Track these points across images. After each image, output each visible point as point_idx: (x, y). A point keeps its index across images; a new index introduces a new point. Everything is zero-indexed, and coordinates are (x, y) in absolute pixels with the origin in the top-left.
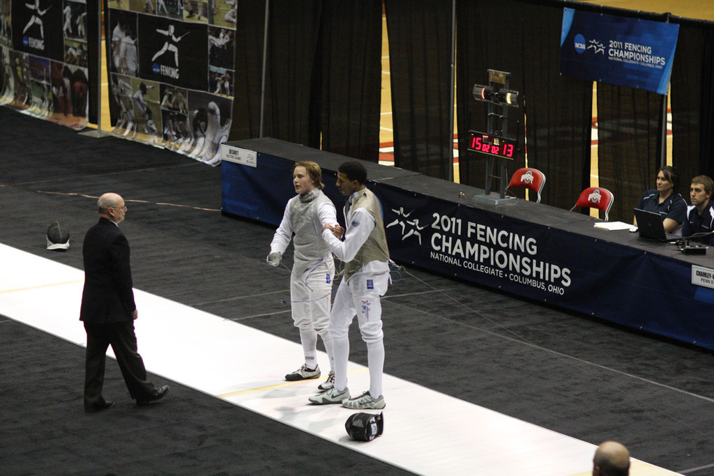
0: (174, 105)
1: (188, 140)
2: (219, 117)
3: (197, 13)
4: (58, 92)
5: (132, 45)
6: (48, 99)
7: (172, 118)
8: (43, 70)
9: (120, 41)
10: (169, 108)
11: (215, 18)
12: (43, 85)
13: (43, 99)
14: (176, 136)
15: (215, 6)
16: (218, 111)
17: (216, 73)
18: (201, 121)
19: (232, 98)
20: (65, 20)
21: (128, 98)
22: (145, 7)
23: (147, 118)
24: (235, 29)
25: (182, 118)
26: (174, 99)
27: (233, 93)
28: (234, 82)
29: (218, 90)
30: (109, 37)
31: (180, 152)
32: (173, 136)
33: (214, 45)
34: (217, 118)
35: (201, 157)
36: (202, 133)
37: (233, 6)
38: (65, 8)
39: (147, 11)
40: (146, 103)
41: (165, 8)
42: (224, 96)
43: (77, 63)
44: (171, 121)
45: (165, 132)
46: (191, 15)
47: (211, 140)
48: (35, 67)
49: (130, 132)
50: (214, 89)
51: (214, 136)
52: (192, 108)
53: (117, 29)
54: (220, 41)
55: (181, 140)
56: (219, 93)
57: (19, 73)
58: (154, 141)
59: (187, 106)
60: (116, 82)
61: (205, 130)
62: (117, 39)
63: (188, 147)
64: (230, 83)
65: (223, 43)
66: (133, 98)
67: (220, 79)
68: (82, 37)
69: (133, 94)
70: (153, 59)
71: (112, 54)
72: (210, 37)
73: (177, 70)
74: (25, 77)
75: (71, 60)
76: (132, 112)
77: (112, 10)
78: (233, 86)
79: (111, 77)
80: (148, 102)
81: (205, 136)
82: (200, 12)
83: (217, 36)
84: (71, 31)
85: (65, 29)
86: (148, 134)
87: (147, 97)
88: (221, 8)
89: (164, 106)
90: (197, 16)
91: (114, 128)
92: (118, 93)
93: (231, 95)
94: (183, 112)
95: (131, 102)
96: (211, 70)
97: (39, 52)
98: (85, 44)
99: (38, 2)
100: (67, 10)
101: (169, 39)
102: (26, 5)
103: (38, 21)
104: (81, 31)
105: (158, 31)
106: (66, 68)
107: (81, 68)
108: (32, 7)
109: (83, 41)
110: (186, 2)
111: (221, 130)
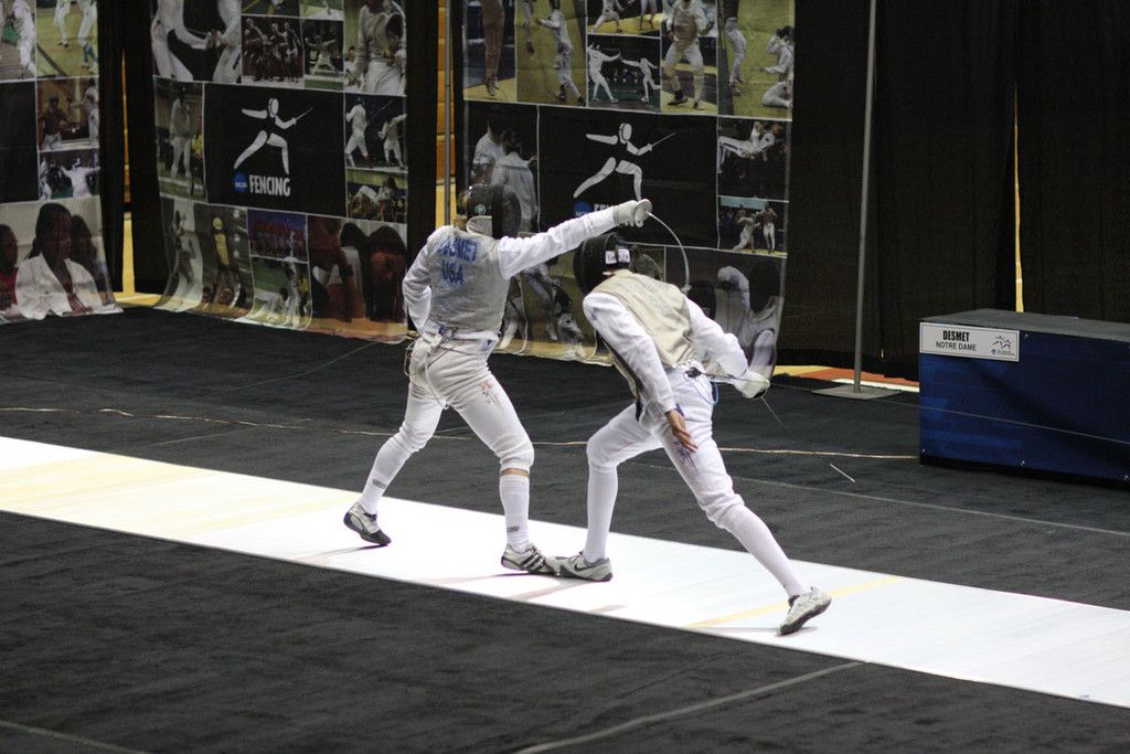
2: (747, 295)
3: (692, 96)
4: (328, 277)
5: (524, 169)
6: (300, 292)
8: (288, 237)
9: (491, 165)
11: (737, 102)
12: (287, 264)
13: (285, 293)
15: (738, 78)
16: (744, 283)
17: (741, 208)
19: (784, 255)
20: (350, 132)
22: (558, 93)
23: (557, 311)
24: (790, 120)
27: (784, 245)
28: (786, 222)
29: (744, 242)
30: (466, 157)
33: (733, 153)
34: (742, 298)
37: (783, 76)
38: (349, 110)
39: (563, 101)
40: (555, 281)
41: (607, 89)
42: (762, 253)
43: (380, 214)
46: (679, 98)
48: (265, 230)
49: (512, 342)
53: (485, 142)
54: (751, 147)
56: (747, 247)
57: (222, 248)
58: (577, 355)
62: (484, 161)
64: (778, 225)
65: (759, 150)
67: (750, 220)
68: (394, 162)
70: (576, 195)
72: (722, 140)
74: (236, 254)
75: (362, 210)
76: (519, 302)
77: (471, 103)
78: (785, 230)
80: (561, 278)
82: (698, 93)
83: (743, 136)
84: (365, 154)
85: (349, 150)
86: (558, 341)
88: (752, 82)
90: (691, 101)
93: (778, 249)
95: (516, 282)
96: (723, 204)
97: (278, 201)
98: (401, 176)
99: (274, 105)
100: (358, 112)
101: (620, 152)
102: (244, 111)
103: (276, 140)
104: (392, 153)
105: (589, 136)
106: (351, 227)
107: (391, 225)
108: (262, 115)
109: (395, 170)
110: (669, 74)
111: (754, 320)
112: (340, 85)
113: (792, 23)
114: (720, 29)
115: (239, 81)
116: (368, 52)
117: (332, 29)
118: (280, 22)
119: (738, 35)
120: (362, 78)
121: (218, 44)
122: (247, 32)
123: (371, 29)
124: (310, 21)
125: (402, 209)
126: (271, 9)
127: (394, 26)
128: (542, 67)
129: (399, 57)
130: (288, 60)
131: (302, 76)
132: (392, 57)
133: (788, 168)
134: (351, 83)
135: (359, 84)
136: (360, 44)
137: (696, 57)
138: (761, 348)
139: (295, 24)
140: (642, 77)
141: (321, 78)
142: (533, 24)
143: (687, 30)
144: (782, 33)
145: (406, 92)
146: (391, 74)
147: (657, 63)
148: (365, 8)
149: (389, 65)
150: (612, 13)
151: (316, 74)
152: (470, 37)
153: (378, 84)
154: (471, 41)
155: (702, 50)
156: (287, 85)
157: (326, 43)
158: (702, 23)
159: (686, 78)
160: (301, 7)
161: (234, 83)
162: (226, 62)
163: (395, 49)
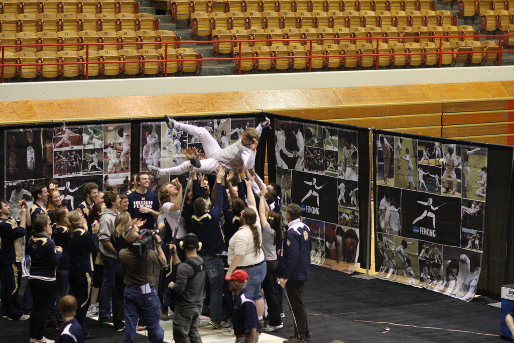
0: (430, 256)
1: (441, 282)
2: (469, 266)
3: (452, 190)
4: (331, 246)
5: (396, 212)
6: (321, 251)
7: (428, 266)
8: (318, 230)
9: (385, 210)
10: (426, 258)
11: (468, 193)
12: (317, 240)
13: (317, 251)
14: (430, 279)
15: (468, 184)
16: (468, 261)
17: (468, 233)
18: (453, 268)
19: (482, 252)
20: (339, 193)
21: (391, 250)
22: (408, 185)
23: (407, 266)
24: (485, 202)
25: (438, 266)
26: (430, 252)
27: (482, 248)
28: (483, 240)
29: (469, 246)
30: (377, 206)
31: (436, 290)
32: (428, 279)
33: (466, 212)
34: (467, 267)
35: (455, 295)
36: (454, 277)
37: (483, 185)
38: (339, 185)
39: (410, 188)
40: (406, 255)
41: (425, 185)
42: (474, 250)
43: (349, 224)
44: (426, 268)
45: (421, 276)
46: (448, 190)
47: (462, 282)
49: (391, 276)
50: (465, 244)
51: (465, 279)
52: (446, 258)
53: (383, 201)
54: (472, 211)
55: (435, 282)
56: (470, 248)
58: (412, 283)
59: (442, 257)
60: (381, 239)
61: (457, 275)
62: (383, 208)
63: (442, 288)
64: (480, 240)
65: (474, 212)
66: (395, 251)
67: (471, 238)
68: (354, 205)
69: (395, 247)
70: (414, 223)
71: (379, 218)
72: (463, 207)
73: (434, 231)
75: (343, 222)
76: (394, 261)
77: (379, 186)
78: (482, 243)
79: (377, 236)
80: (408, 254)
81: (456, 280)
82: (455, 189)
83: (470, 206)
84: (345, 202)
85: (339, 199)
86: (407, 277)
87: (407, 250)
88: (473, 186)
89: (422, 257)
90: (452, 192)
91: (377, 273)
92: (382, 247)
93: (480, 249)
94: (438, 261)
95: (393, 253)
96: (463, 231)
97: (315, 216)
98: (357, 211)
99: (315, 180)
100: (342, 186)
101: (428, 208)
102: (305, 182)
103: (315, 194)
104: (353, 202)
105: (418, 202)
106: (339, 228)
107: (353, 229)
108: (310, 184)
109: (355, 208)
110: (444, 181)
111: (471, 275)
112: (337, 175)
113: (486, 166)
114: (462, 166)
115: (303, 170)
116: (346, 164)
117: (334, 154)
118: (317, 150)
119: (468, 168)
120: (344, 173)
121: (297, 156)
122: (306, 152)
123: (347, 155)
124: (327, 150)
125: (357, 223)
126: (314, 145)
127: (354, 155)
128: (403, 175)
129: (356, 167)
130: (319, 164)
131: (324, 170)
132: (354, 166)
133: (484, 220)
134: (340, 175)
135: (343, 175)
136: (343, 161)
137: (454, 176)
138: (472, 286)
139: (322, 151)
140: (436, 181)
141: (331, 172)
142: (400, 158)
143: (451, 165)
144: (483, 169)
145: (359, 180)
146: (353, 173)
147: (440, 177)
148: (345, 147)
149: (353, 169)
150: (427, 157)
151: (329, 170)
152: (378, 162)
153: (349, 176)
154: (379, 163)
155: (456, 173)
156: (319, 173)
157: (332, 159)
158: (456, 163)
159: (450, 183)
160: (324, 145)
161: (302, 171)
162: (299, 163)
163: (355, 163)
